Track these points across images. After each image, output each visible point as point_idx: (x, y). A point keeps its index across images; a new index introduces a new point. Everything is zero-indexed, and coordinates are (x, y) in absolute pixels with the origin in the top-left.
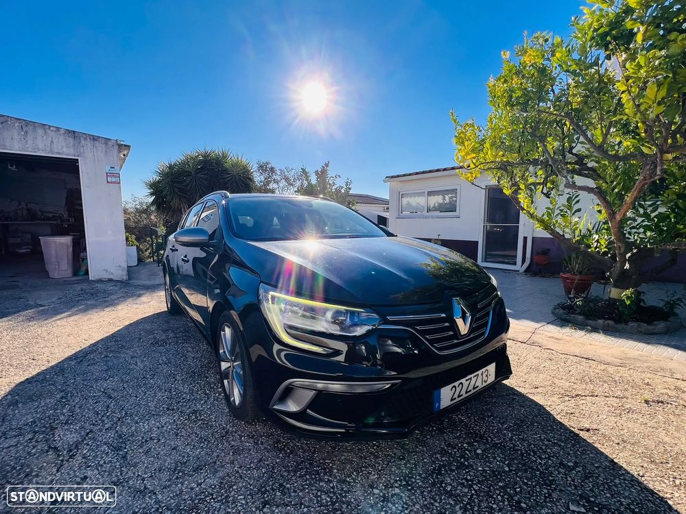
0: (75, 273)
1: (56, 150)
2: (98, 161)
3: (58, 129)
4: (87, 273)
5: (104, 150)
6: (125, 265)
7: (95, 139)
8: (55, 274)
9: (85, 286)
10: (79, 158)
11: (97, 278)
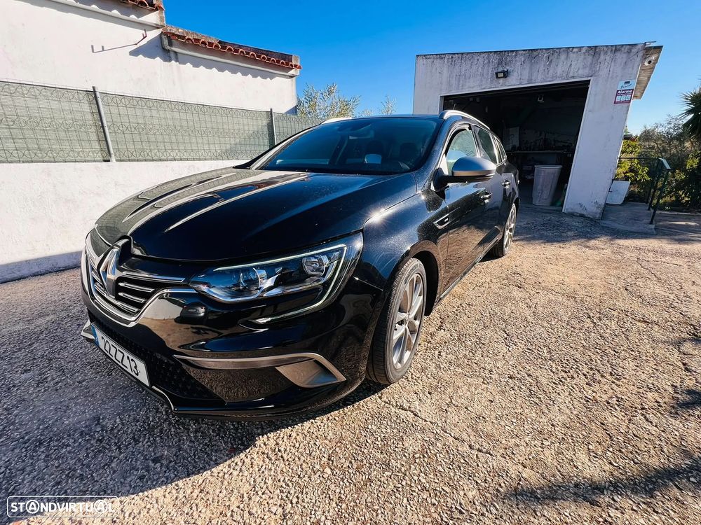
0: (553, 204)
1: (571, 75)
2: (612, 78)
3: (580, 48)
4: (562, 205)
5: (624, 60)
6: (602, 202)
7: (616, 49)
8: (536, 202)
9: (554, 218)
10: (592, 79)
11: (570, 210)
